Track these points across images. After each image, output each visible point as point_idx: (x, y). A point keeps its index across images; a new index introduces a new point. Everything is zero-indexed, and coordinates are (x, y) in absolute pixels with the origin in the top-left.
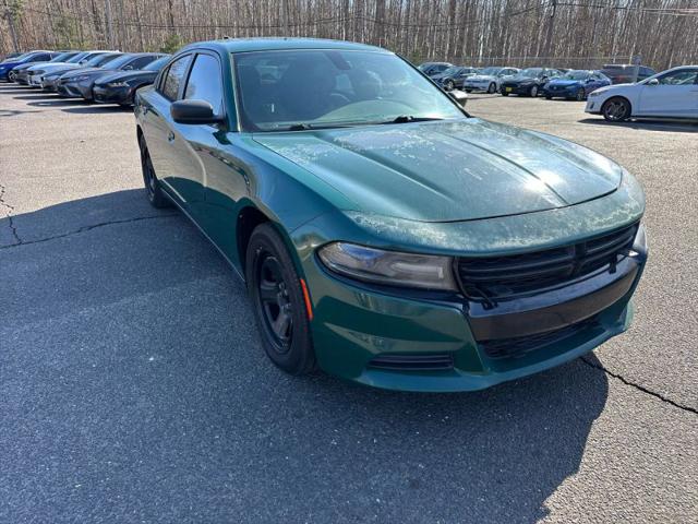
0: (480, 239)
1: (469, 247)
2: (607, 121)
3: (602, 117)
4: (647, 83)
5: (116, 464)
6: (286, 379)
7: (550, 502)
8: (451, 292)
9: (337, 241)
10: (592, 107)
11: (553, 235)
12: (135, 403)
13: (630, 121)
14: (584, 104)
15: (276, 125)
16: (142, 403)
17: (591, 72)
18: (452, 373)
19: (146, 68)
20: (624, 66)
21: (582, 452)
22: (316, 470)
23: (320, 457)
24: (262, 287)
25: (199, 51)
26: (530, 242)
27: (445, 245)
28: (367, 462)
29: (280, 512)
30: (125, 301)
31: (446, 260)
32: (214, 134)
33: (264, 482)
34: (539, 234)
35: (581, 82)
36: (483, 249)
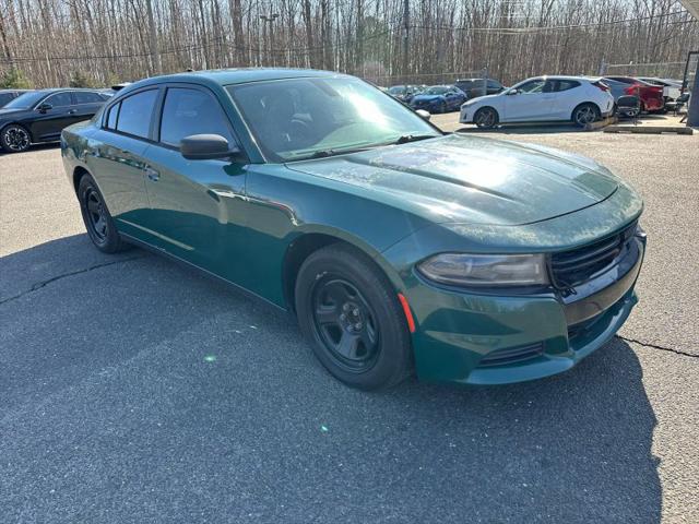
0: (563, 235)
1: (558, 243)
2: (480, 130)
3: (475, 126)
4: (508, 94)
5: (258, 515)
6: (367, 398)
7: (655, 451)
8: (544, 285)
9: (438, 254)
10: (465, 118)
11: (609, 224)
12: (232, 451)
13: (497, 128)
14: (457, 116)
15: (294, 154)
16: (240, 450)
17: (448, 87)
18: (542, 359)
19: (7, 106)
20: (473, 80)
21: (650, 408)
22: (454, 472)
23: (450, 461)
24: (318, 312)
25: (169, 85)
26: (597, 233)
27: (539, 243)
28: (493, 455)
29: (448, 518)
30: (143, 354)
31: (541, 257)
32: (226, 168)
33: (414, 495)
34: (600, 226)
35: (441, 96)
36: (568, 243)
